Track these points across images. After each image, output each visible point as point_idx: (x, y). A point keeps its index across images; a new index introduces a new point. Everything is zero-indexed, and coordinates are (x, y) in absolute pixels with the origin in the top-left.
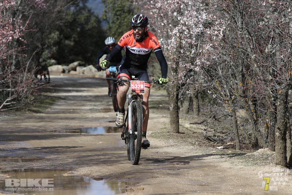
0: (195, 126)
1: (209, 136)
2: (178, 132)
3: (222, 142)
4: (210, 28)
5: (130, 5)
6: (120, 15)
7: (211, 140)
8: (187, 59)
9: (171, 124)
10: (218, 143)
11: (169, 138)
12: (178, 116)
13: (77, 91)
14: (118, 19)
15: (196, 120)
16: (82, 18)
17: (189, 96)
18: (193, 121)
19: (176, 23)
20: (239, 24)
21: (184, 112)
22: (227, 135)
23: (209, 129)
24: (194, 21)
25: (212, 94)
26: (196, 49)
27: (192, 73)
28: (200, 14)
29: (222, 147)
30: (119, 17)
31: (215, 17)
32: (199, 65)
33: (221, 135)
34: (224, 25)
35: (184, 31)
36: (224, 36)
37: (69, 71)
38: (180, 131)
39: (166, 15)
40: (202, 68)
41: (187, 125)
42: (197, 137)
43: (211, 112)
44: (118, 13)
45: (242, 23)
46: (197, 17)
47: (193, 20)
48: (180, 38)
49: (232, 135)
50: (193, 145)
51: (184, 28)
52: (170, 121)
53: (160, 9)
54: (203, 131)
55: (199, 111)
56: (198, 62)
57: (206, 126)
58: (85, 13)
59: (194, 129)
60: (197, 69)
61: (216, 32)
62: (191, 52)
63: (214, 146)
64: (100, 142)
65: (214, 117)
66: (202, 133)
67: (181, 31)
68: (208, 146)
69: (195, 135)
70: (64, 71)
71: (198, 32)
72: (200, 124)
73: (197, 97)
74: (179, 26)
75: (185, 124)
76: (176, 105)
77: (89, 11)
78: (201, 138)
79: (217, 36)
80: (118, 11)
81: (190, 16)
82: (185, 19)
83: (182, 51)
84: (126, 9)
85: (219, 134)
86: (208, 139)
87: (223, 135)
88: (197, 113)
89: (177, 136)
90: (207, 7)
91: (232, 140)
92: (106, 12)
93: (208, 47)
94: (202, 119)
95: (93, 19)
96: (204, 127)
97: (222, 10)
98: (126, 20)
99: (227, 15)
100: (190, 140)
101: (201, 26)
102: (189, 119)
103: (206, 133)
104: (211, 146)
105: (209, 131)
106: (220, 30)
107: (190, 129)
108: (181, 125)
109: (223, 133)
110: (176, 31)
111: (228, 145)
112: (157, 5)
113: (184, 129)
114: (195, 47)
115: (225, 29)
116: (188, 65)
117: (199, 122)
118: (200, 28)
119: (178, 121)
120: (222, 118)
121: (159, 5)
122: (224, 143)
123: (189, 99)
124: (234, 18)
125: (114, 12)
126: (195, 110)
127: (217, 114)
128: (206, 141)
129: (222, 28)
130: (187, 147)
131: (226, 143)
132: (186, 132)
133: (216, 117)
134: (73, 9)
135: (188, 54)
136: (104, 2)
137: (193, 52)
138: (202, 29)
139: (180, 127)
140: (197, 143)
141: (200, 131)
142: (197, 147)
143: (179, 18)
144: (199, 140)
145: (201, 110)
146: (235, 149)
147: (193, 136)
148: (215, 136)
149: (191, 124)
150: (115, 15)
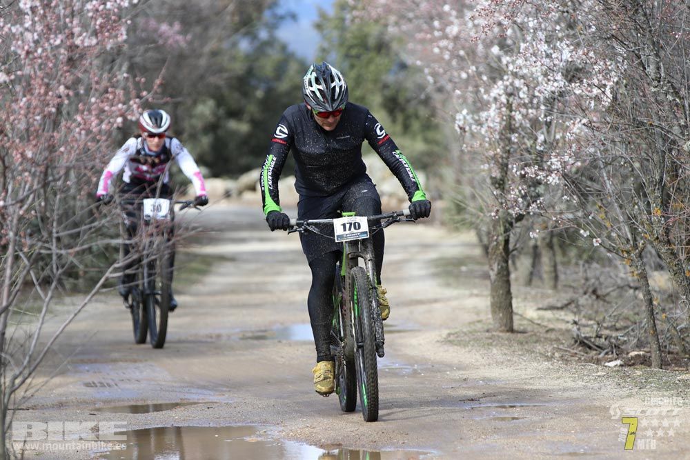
0: (549, 314)
1: (586, 338)
2: (511, 330)
3: (617, 349)
4: (581, 82)
5: (382, 34)
6: (358, 57)
7: (590, 348)
8: (527, 155)
9: (494, 312)
10: (607, 353)
11: (491, 344)
12: (509, 293)
13: (262, 240)
14: (352, 66)
15: (552, 301)
16: (267, 66)
17: (532, 243)
18: (546, 303)
19: (497, 73)
20: (651, 70)
21: (522, 281)
22: (627, 334)
23: (584, 321)
24: (542, 65)
25: (591, 237)
26: (548, 132)
27: (541, 189)
28: (555, 48)
29: (619, 362)
30: (355, 61)
31: (591, 54)
32: (558, 170)
33: (614, 334)
34: (613, 73)
35: (518, 89)
36: (615, 98)
37: (240, 193)
38: (516, 327)
39: (472, 53)
40: (565, 176)
41: (532, 313)
42: (557, 340)
43: (587, 279)
44: (354, 52)
45: (658, 68)
46: (548, 56)
47: (539, 64)
48: (509, 106)
49: (639, 333)
50: (549, 359)
51: (518, 83)
52: (493, 305)
53: (456, 38)
54: (570, 326)
55: (556, 278)
56: (555, 163)
57: (575, 314)
58: (274, 55)
59: (549, 320)
60: (554, 179)
61: (596, 91)
62: (536, 139)
63: (598, 362)
65: (594, 292)
66: (568, 331)
67: (510, 90)
68: (586, 361)
69: (552, 336)
70: (227, 195)
71: (553, 92)
72: (562, 308)
73: (550, 246)
74: (505, 77)
75: (527, 310)
76: (504, 265)
77: (284, 48)
78: (566, 342)
79: (597, 99)
80: (351, 47)
81: (534, 54)
82: (520, 61)
83: (514, 138)
84: (372, 42)
85: (607, 332)
86: (584, 344)
87: (619, 334)
88: (552, 283)
89: (508, 339)
90: (572, 32)
91: (640, 345)
92: (324, 50)
93: (577, 127)
94: (565, 297)
95: (293, 68)
96: (571, 317)
97: (609, 39)
98: (372, 68)
99: (620, 50)
100: (539, 348)
101: (559, 77)
102: (534, 298)
103: (579, 329)
104: (591, 360)
105: (585, 326)
106: (605, 86)
107: (539, 322)
108: (517, 314)
109: (617, 330)
110: (498, 90)
111: (632, 358)
112: (448, 30)
113: (525, 322)
114: (544, 129)
115: (617, 83)
116: (531, 171)
117: (559, 305)
118: (559, 82)
119: (510, 305)
120: (614, 294)
121: (453, 30)
122: (622, 352)
123: (531, 250)
124: (639, 57)
125: (343, 51)
126: (545, 276)
127: (600, 284)
128: (579, 350)
129: (609, 80)
130: (535, 364)
131: (628, 353)
132: (529, 329)
133: (599, 292)
134: (244, 45)
135: (529, 143)
136: (319, 27)
137: (541, 138)
138: (562, 84)
139: (515, 318)
140: (557, 355)
141: (563, 326)
142: (558, 364)
143: (505, 60)
144: (561, 347)
145: (562, 277)
146: (650, 366)
147: (546, 339)
148: (599, 336)
149: (539, 309)
150: (347, 56)
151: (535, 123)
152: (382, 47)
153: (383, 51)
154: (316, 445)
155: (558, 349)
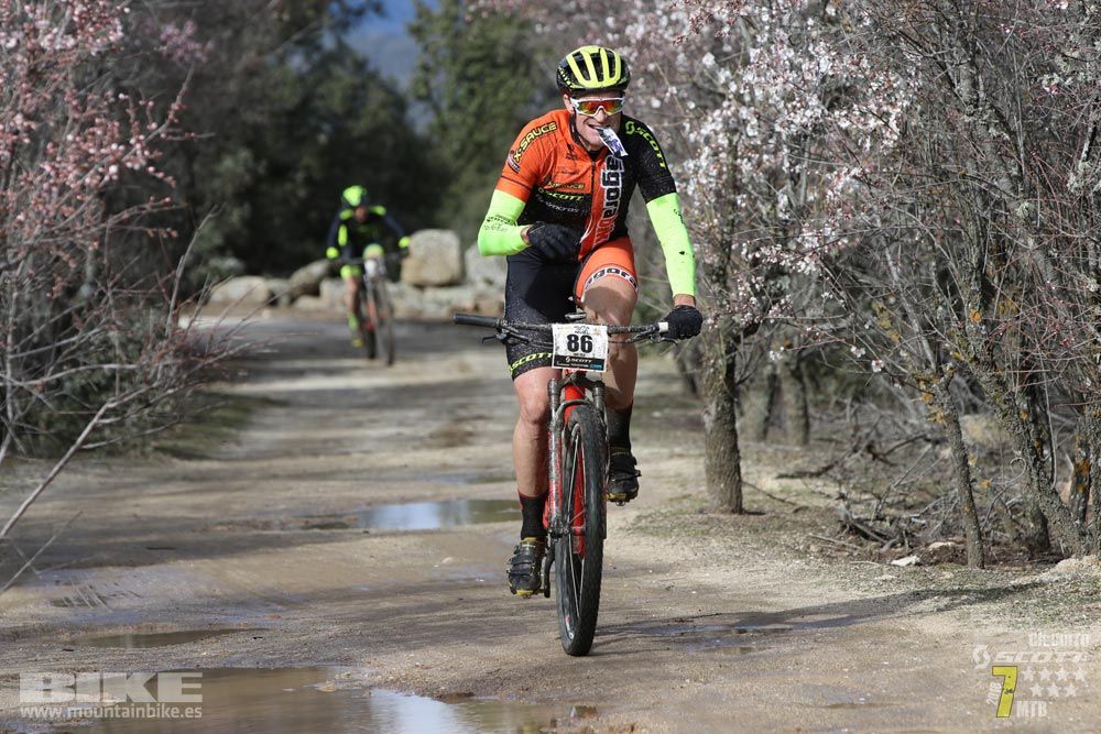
0: (797, 484)
1: (859, 521)
2: (739, 510)
3: (909, 539)
4: (850, 109)
5: (520, 38)
6: (479, 78)
7: (866, 536)
8: (761, 229)
9: (711, 481)
10: (893, 545)
11: (707, 533)
12: (735, 449)
13: (330, 372)
14: (472, 93)
15: (801, 463)
16: (334, 95)
17: (768, 370)
18: (791, 467)
19: (710, 97)
20: (963, 87)
21: (752, 432)
22: (926, 514)
23: (854, 495)
24: (786, 82)
25: (868, 357)
26: (795, 191)
27: (785, 283)
28: (805, 55)
29: (914, 559)
30: (476, 85)
31: (865, 63)
32: (813, 250)
33: (905, 515)
34: (901, 94)
35: (745, 123)
36: (904, 134)
37: (293, 300)
38: (746, 505)
39: (669, 63)
40: (826, 260)
41: (770, 483)
42: (813, 525)
43: (857, 428)
44: (473, 70)
45: (975, 84)
46: (794, 67)
47: (780, 80)
48: (732, 151)
49: (945, 512)
50: (802, 554)
51: (744, 112)
52: (708, 470)
53: (643, 44)
55: (807, 427)
56: (809, 239)
57: (840, 482)
58: (344, 76)
59: (799, 494)
60: (808, 266)
61: (873, 123)
62: (776, 202)
63: (880, 558)
64: (447, 560)
65: (870, 448)
66: (830, 510)
67: (732, 123)
68: (860, 557)
69: (804, 518)
70: (273, 302)
71: (804, 126)
72: (818, 475)
73: (797, 375)
74: (725, 104)
75: (763, 479)
76: (727, 405)
77: (360, 65)
78: (829, 529)
79: (876, 135)
80: (469, 62)
81: (773, 65)
82: (749, 77)
83: (741, 200)
84: (502, 54)
85: (892, 511)
86: (856, 530)
87: (913, 514)
88: (800, 435)
89: (735, 524)
90: (832, 30)
91: (946, 532)
92: (426, 68)
93: (843, 180)
94: (823, 457)
95: (376, 97)
96: (833, 489)
97: (894, 38)
98: (502, 95)
99: (912, 56)
100: (784, 537)
101: (814, 101)
102: (773, 461)
103: (848, 507)
104: (869, 556)
105: (855, 503)
106: (888, 114)
107: (782, 496)
108: (745, 483)
109: (910, 508)
110: (713, 124)
111: (935, 552)
112: (629, 30)
113: (760, 497)
114: (789, 185)
115: (908, 109)
116: (770, 253)
117: (813, 469)
118: (812, 110)
119: (738, 469)
120: (900, 451)
121: (637, 31)
122: (918, 543)
123: (766, 383)
124: (943, 67)
125: (457, 68)
126: (789, 424)
127: (879, 435)
128: (849, 540)
129: (893, 105)
130: (780, 564)
131: (927, 545)
132: (767, 508)
133: (877, 449)
134: (297, 62)
135: (765, 209)
136: (417, 32)
137: (783, 200)
138: (819, 112)
139: (745, 490)
140: (813, 548)
141: (821, 503)
142: (816, 563)
143: (724, 75)
144: (820, 535)
145: (815, 426)
146: (965, 563)
147: (795, 522)
148: (880, 518)
149: (781, 476)
150: (462, 78)
151: (774, 176)
152: (520, 61)
153: (522, 69)
154: (431, 695)
155: (815, 540)
